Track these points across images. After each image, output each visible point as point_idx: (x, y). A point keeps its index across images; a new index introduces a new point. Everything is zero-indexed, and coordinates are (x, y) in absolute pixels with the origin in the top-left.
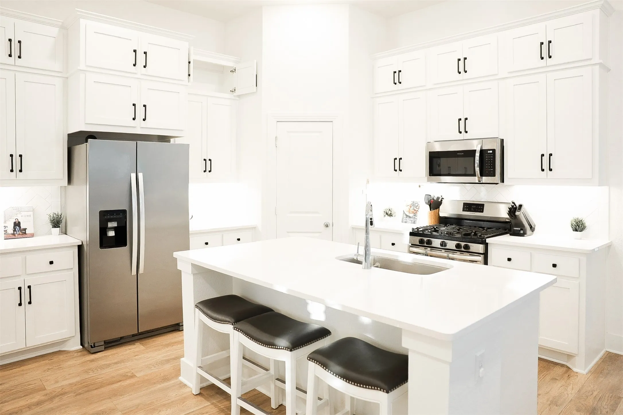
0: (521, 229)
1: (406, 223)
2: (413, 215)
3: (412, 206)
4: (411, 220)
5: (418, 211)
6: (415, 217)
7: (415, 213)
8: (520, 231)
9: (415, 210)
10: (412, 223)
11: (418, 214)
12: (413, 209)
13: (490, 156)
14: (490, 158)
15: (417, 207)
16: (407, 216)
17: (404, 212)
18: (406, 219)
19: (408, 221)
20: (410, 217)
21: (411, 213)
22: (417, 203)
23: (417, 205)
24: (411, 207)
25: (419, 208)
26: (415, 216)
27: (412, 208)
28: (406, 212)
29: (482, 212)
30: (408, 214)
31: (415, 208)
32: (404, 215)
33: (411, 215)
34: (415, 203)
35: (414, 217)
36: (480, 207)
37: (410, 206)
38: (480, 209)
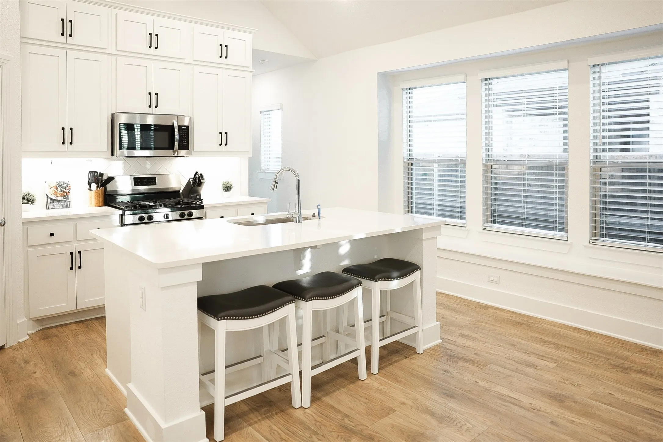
0: (197, 195)
1: (54, 208)
2: (63, 198)
3: (58, 187)
4: (62, 205)
5: (69, 192)
6: (67, 200)
7: (66, 196)
8: (196, 197)
9: (64, 192)
10: (64, 208)
11: (71, 196)
12: (61, 191)
13: (184, 131)
14: (184, 133)
15: (67, 188)
16: (52, 200)
17: (48, 196)
18: (53, 204)
19: (57, 206)
20: (58, 201)
21: (58, 195)
22: (65, 183)
23: (65, 185)
24: (57, 189)
25: (70, 189)
26: (66, 198)
27: (59, 189)
28: (50, 196)
29: (155, 184)
30: (54, 197)
31: (64, 190)
32: (49, 200)
33: (60, 198)
34: (62, 183)
35: (65, 200)
36: (152, 180)
37: (55, 187)
38: (153, 182)
